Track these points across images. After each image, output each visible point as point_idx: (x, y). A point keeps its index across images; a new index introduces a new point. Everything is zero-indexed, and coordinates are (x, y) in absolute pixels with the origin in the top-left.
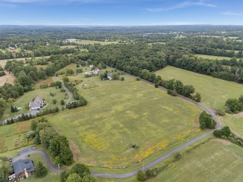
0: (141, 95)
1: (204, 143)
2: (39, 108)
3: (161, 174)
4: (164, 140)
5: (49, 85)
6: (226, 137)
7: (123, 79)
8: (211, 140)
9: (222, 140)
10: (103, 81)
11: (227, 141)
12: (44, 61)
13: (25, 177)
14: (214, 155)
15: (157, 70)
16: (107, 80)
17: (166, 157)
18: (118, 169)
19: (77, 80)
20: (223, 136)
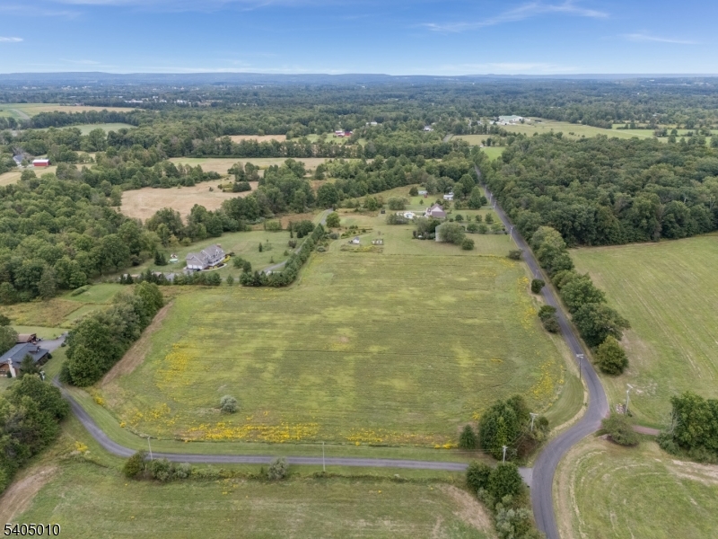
0: (453, 300)
1: (401, 481)
2: (201, 268)
3: (184, 486)
4: (312, 424)
5: (285, 227)
6: (490, 499)
7: (469, 246)
8: (438, 485)
9: (476, 503)
10: (416, 240)
11: (486, 512)
12: (351, 169)
13: (9, 375)
14: (373, 521)
15: (636, 240)
16: (427, 241)
17: (251, 461)
18: (130, 433)
19: (357, 227)
20: (481, 491)
